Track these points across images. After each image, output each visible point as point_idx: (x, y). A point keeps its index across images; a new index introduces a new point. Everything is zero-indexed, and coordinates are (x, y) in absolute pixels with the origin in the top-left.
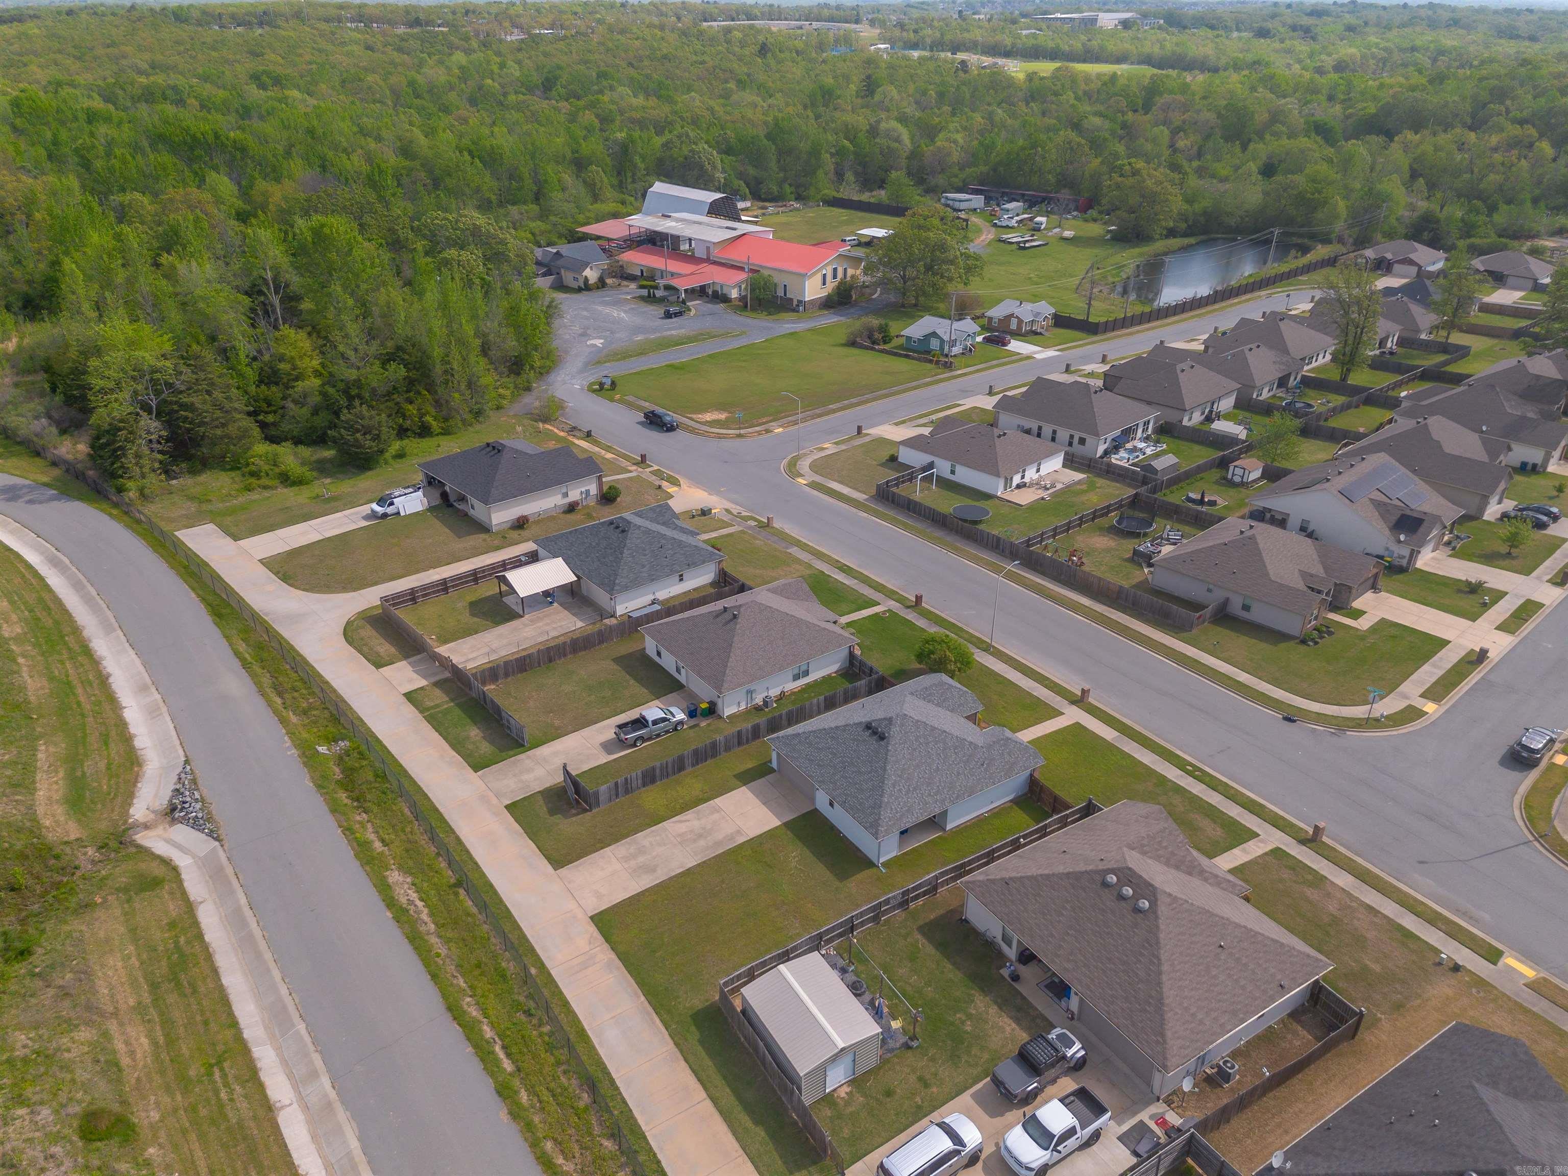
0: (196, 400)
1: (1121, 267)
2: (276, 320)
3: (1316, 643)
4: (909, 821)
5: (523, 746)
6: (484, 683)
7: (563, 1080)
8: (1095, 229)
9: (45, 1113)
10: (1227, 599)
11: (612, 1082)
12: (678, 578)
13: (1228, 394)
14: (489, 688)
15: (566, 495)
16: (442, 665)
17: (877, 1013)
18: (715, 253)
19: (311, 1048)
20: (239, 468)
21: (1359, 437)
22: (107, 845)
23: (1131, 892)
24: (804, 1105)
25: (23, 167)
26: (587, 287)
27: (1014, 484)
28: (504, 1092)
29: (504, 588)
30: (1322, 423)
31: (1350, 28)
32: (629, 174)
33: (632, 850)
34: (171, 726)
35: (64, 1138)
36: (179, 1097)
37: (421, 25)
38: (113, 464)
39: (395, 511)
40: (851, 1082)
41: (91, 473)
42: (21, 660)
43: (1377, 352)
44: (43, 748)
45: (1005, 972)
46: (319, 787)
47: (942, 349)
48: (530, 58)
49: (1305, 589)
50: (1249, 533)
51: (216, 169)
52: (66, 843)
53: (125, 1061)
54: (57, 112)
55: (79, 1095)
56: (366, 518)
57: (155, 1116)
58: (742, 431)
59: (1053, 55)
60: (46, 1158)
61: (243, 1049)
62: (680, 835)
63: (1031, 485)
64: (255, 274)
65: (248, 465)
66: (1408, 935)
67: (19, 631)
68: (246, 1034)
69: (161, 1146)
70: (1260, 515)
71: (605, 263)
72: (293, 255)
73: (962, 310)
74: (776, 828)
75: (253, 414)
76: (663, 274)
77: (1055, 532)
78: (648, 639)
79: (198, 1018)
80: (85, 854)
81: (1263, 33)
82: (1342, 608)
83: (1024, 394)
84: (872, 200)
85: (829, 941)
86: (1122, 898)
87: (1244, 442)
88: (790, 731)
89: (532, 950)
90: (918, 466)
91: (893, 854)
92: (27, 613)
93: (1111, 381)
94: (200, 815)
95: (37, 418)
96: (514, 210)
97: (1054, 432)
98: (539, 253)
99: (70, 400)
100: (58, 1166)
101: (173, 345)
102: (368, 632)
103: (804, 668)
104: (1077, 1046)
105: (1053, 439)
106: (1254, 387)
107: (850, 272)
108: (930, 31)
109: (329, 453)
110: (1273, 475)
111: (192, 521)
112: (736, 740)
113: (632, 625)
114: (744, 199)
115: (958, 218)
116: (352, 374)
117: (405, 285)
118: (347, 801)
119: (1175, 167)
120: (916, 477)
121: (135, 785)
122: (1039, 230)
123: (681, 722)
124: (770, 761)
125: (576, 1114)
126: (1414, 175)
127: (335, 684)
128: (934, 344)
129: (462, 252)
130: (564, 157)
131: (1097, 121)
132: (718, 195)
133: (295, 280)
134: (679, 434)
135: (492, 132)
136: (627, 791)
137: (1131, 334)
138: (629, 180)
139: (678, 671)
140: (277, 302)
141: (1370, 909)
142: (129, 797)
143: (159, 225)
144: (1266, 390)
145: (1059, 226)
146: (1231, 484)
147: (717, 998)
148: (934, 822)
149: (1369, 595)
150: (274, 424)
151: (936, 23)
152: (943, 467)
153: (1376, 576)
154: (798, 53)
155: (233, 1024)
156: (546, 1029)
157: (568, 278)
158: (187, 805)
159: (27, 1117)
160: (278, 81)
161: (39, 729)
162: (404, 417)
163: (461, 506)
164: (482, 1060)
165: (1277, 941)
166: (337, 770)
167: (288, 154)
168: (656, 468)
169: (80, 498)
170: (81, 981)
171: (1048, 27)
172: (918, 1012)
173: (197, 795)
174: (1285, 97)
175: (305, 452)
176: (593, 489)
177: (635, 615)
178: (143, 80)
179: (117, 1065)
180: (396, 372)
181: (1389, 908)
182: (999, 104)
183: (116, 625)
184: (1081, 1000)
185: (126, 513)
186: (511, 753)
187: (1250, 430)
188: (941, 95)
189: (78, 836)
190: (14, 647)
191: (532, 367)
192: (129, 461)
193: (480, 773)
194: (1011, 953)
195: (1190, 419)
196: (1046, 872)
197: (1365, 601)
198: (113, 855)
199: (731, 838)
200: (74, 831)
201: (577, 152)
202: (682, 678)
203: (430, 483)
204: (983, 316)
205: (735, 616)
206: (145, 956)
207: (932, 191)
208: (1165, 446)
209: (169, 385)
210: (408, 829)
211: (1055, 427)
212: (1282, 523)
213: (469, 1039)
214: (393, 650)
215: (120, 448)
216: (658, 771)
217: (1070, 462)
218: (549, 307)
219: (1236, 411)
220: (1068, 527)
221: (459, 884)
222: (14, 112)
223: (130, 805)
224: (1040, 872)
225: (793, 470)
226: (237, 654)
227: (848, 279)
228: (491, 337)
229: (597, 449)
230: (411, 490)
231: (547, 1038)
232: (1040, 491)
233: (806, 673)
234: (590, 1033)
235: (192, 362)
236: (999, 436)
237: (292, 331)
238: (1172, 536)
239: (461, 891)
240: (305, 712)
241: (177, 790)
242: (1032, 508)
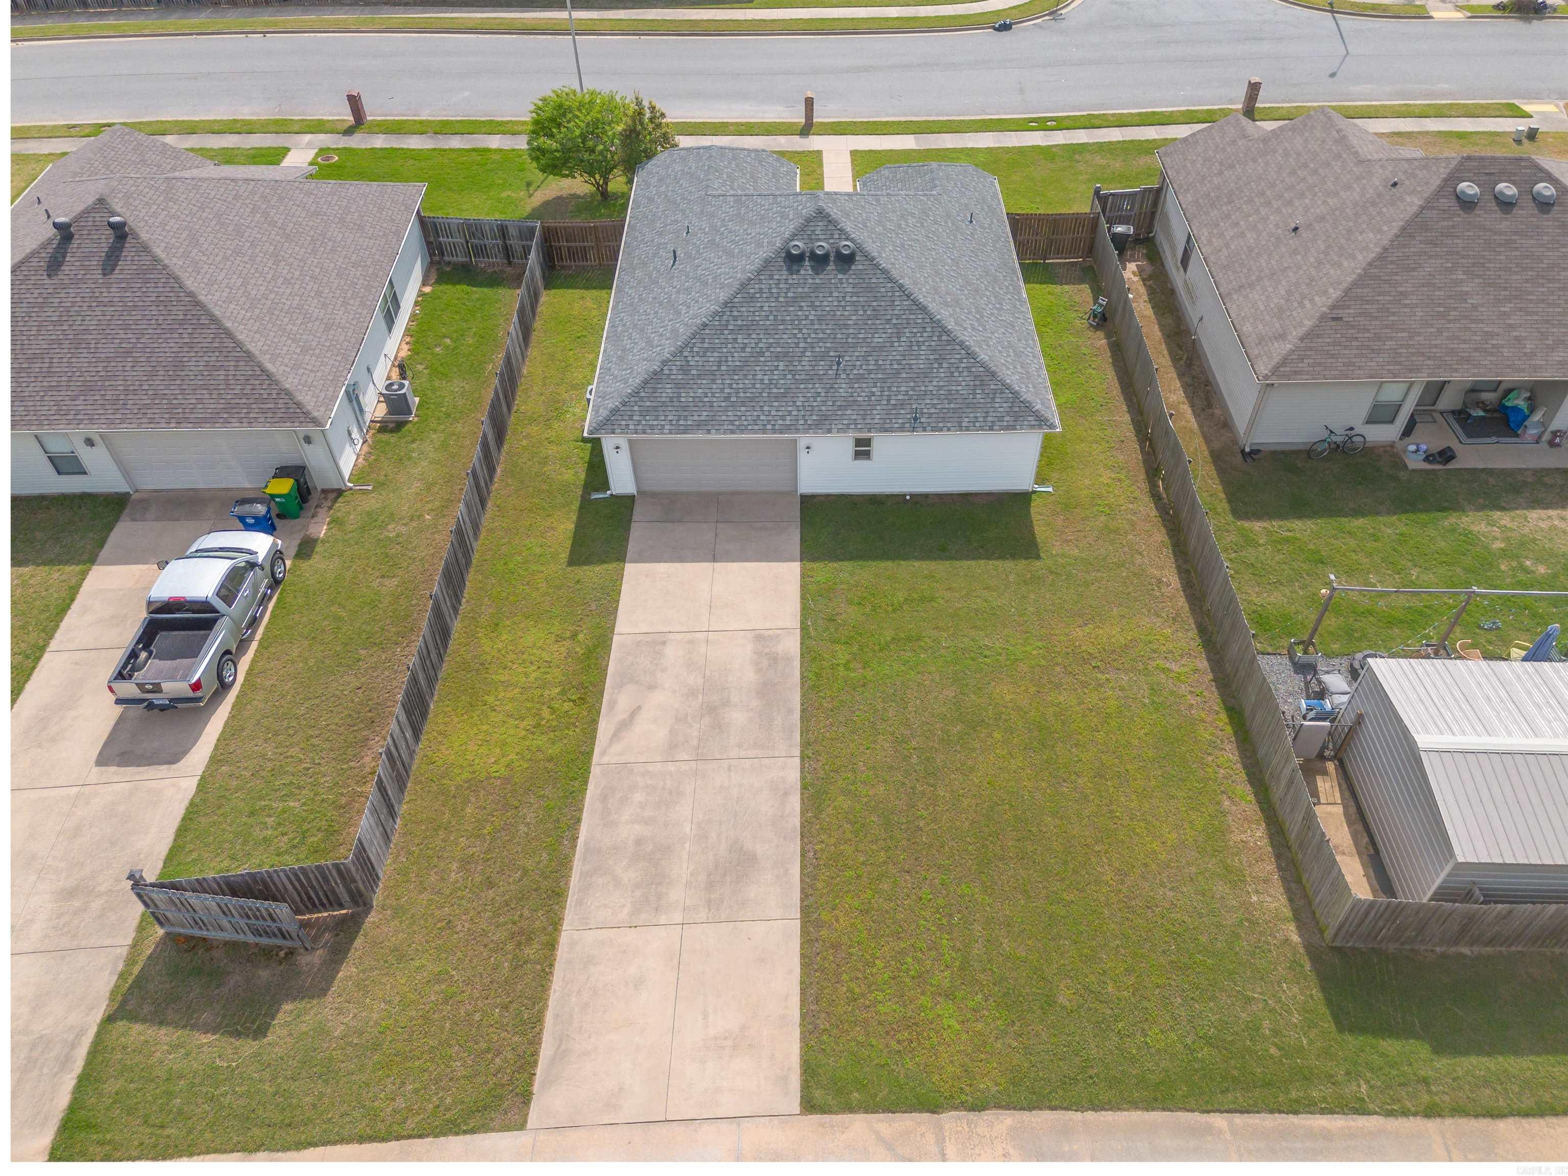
23: (1510, 187)
86: (1508, 206)
194: (1393, 430)
202: (94, 481)
233: (396, 303)
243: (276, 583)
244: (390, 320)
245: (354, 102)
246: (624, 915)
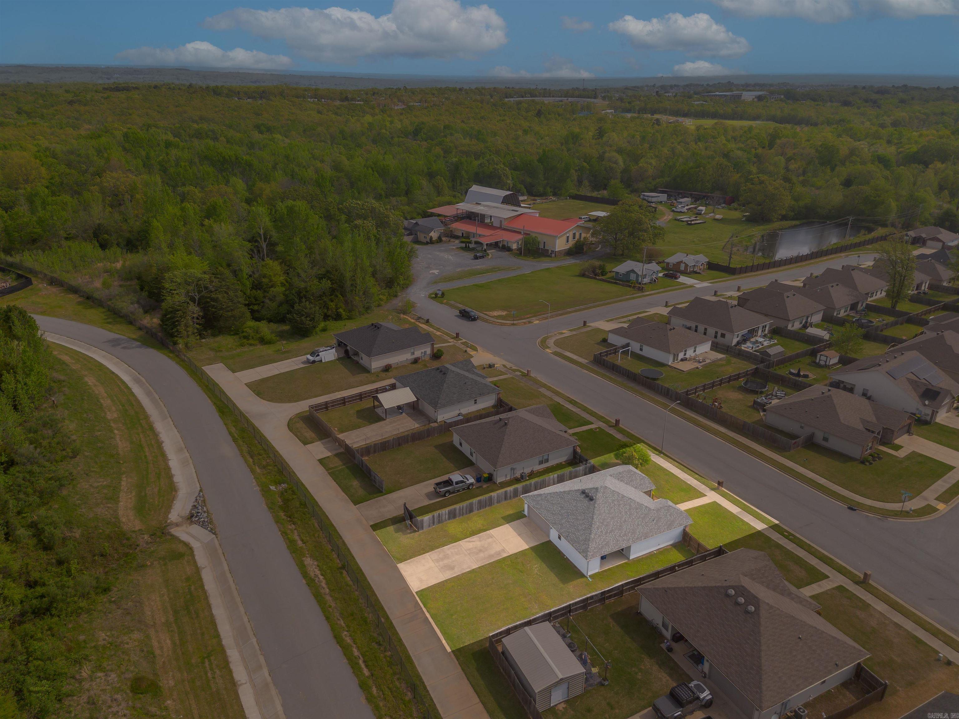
0: (220, 296)
1: (751, 237)
2: (264, 255)
3: (871, 464)
4: (606, 551)
5: (382, 492)
6: (362, 456)
7: (397, 683)
8: (736, 215)
9: (113, 676)
10: (814, 433)
11: (425, 687)
12: (473, 402)
13: (818, 312)
14: (365, 458)
15: (413, 353)
16: (340, 445)
17: (584, 662)
18: (505, 224)
19: (259, 652)
20: (237, 334)
21: (901, 341)
22: (155, 534)
23: (743, 601)
24: (538, 712)
25: (130, 170)
26: (431, 242)
27: (680, 358)
28: (363, 686)
29: (376, 403)
30: (879, 332)
31: (902, 101)
32: (458, 181)
33: (441, 556)
34: (194, 471)
35: (123, 690)
36: (185, 674)
37: (348, 100)
38: (172, 329)
39: (320, 359)
40: (566, 702)
41: (160, 334)
42: (116, 432)
43: (916, 292)
44: (125, 479)
45: (664, 646)
46: (270, 508)
47: (637, 279)
48: (407, 118)
49: (864, 430)
50: (827, 394)
51: (235, 175)
52: (134, 531)
53: (157, 652)
54: (149, 141)
55: (132, 668)
56: (304, 363)
57: (172, 683)
58: (515, 322)
59: (714, 116)
60: (112, 701)
61: (223, 651)
62: (469, 549)
63: (690, 359)
64: (254, 231)
65: (243, 332)
66: (919, 641)
67: (116, 416)
68: (224, 642)
69: (174, 700)
70: (837, 385)
71: (442, 229)
72: (274, 221)
73: (650, 258)
74: (526, 550)
75: (247, 305)
76: (474, 235)
77: (704, 388)
78: (455, 435)
79: (199, 631)
80: (143, 538)
81: (846, 103)
82: (888, 444)
83: (686, 307)
84: (599, 196)
85: (556, 618)
86: (737, 604)
87: (827, 341)
88: (536, 493)
89: (382, 608)
90: (619, 345)
91: (597, 571)
92: (120, 406)
93: (743, 301)
94: (206, 520)
95: (132, 303)
96: (394, 200)
97: (706, 329)
98: (406, 223)
99: (151, 295)
100: (118, 706)
101: (209, 267)
102: (301, 425)
103: (545, 457)
104: (707, 692)
105: (705, 334)
106: (834, 309)
107: (583, 235)
108: (638, 103)
109: (286, 327)
110: (845, 361)
111: (211, 362)
112: (503, 497)
113: (446, 427)
114: (523, 195)
115: (651, 206)
116: (302, 285)
117: (333, 238)
118: (285, 517)
119: (787, 179)
120: (619, 351)
121: (172, 502)
122: (700, 214)
123: (472, 484)
124: (524, 511)
125: (404, 704)
126: (941, 188)
127: (281, 453)
128: (633, 277)
129: (365, 222)
130: (423, 171)
131: (739, 153)
132: (509, 193)
133: (275, 235)
134: (478, 322)
135: (384, 158)
136: (439, 522)
137: (756, 275)
138: (458, 184)
139: (471, 454)
140: (265, 247)
141: (896, 625)
142: (169, 508)
143: (203, 204)
144: (842, 311)
145: (713, 212)
146: (818, 365)
147: (488, 645)
148: (622, 553)
149: (906, 436)
150: (258, 311)
151: (642, 98)
152: (635, 346)
153: (910, 425)
154: (559, 115)
155: (217, 636)
156: (389, 653)
157: (421, 237)
158: (199, 514)
159: (103, 678)
160: (269, 130)
161: (123, 469)
162: (328, 309)
163: (355, 358)
164: (352, 667)
165: (835, 638)
166: (280, 500)
167: (274, 168)
168: (464, 340)
169: (152, 347)
170: (136, 606)
171: (711, 100)
172: (609, 663)
173: (205, 509)
174: (859, 141)
175: (273, 326)
176: (429, 351)
177: (448, 421)
178: (195, 125)
179: (153, 653)
180: (326, 284)
181: (909, 625)
182: (679, 144)
183: (168, 416)
184: (711, 665)
185: (177, 356)
186: (375, 496)
187: (832, 334)
188: (643, 138)
189: (140, 528)
190: (112, 425)
191: (398, 284)
192: (182, 328)
193: (357, 506)
194: (668, 634)
195: (793, 326)
196: (691, 586)
197: (903, 440)
198: (158, 540)
199: (499, 553)
200: (138, 525)
201: (430, 169)
202: (473, 459)
203: (339, 345)
204: (663, 262)
205: (506, 424)
206: (172, 595)
207: (635, 191)
208: (776, 341)
209: (206, 288)
210: (316, 535)
211: (706, 327)
212: (851, 390)
213: (345, 655)
214: (313, 435)
215: (177, 321)
216: (457, 511)
217: (715, 347)
218: (410, 252)
219: (823, 323)
220: (713, 385)
221: (343, 567)
222: (125, 140)
223: (169, 512)
224: (686, 585)
225: (544, 345)
226: (230, 433)
227: (582, 239)
228: (378, 267)
229: (432, 329)
230: (329, 348)
231: (388, 659)
232: (696, 363)
233: (547, 461)
234: (413, 658)
235: (219, 276)
236: (671, 330)
237: (271, 261)
238: (779, 394)
239: (344, 572)
240: (264, 467)
241: (195, 506)
242: (692, 373)
243: (468, 488)
244: (541, 463)
245: (617, 422)
246: (434, 559)
